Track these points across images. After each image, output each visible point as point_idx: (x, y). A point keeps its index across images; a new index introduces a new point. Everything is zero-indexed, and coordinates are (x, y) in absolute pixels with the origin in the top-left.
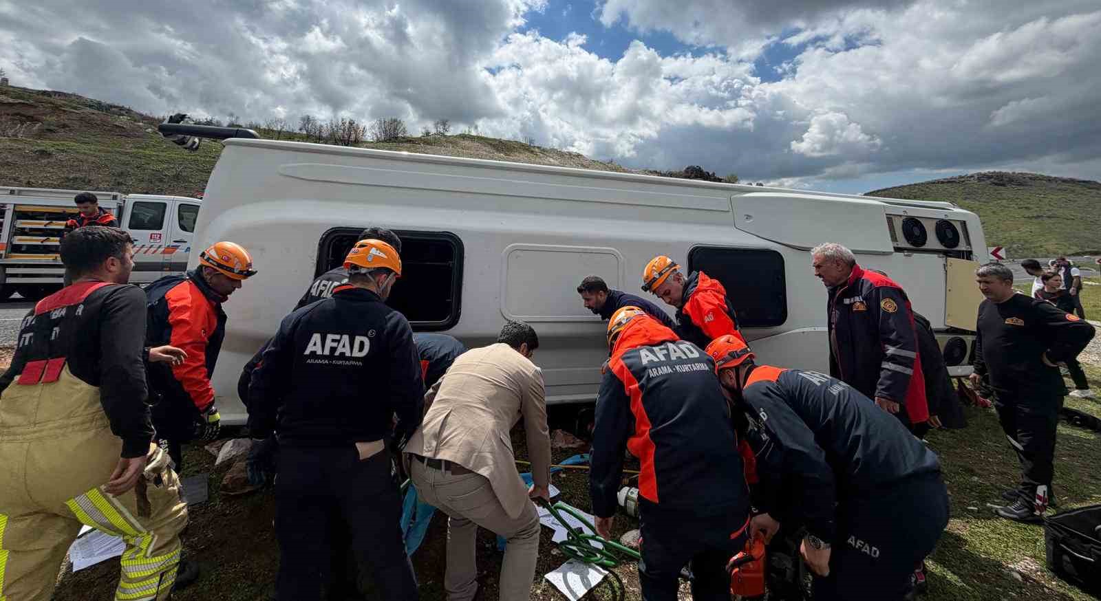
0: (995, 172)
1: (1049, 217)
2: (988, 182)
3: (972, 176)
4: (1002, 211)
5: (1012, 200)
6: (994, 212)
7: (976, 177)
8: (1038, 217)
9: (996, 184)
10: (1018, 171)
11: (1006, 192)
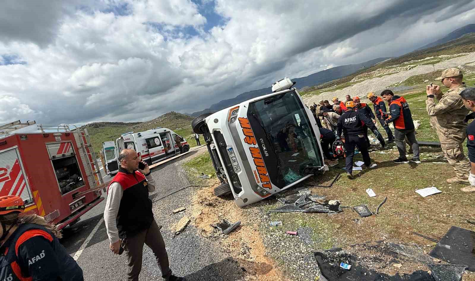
0: (94, 123)
1: (114, 136)
2: (93, 127)
3: (87, 125)
4: (100, 137)
5: (102, 132)
6: (98, 138)
7: (88, 125)
8: (111, 137)
9: (95, 127)
10: (101, 121)
11: (99, 130)
